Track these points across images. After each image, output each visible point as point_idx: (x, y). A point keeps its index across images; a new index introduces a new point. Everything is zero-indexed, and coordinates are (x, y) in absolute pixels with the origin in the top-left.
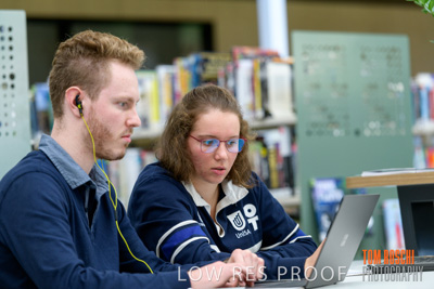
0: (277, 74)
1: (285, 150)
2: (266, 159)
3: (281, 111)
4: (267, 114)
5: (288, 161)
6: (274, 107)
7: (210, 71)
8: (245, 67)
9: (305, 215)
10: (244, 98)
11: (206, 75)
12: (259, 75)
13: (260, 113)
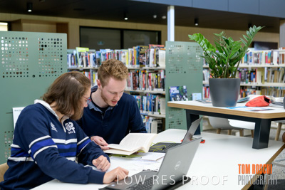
0: (162, 53)
1: (162, 77)
2: (157, 79)
3: (162, 65)
4: (158, 65)
5: (163, 79)
6: (160, 63)
7: (142, 51)
8: (152, 50)
9: (167, 96)
10: (151, 60)
11: (141, 52)
12: (156, 54)
13: (155, 65)
